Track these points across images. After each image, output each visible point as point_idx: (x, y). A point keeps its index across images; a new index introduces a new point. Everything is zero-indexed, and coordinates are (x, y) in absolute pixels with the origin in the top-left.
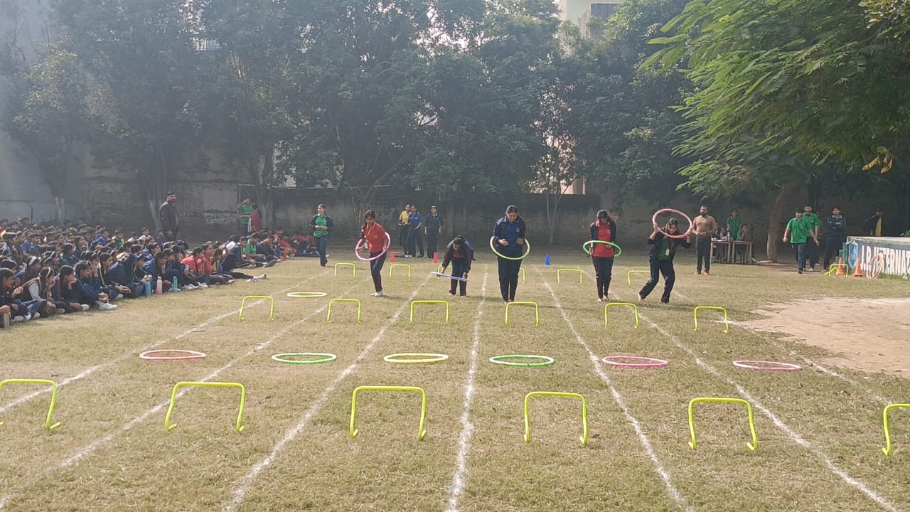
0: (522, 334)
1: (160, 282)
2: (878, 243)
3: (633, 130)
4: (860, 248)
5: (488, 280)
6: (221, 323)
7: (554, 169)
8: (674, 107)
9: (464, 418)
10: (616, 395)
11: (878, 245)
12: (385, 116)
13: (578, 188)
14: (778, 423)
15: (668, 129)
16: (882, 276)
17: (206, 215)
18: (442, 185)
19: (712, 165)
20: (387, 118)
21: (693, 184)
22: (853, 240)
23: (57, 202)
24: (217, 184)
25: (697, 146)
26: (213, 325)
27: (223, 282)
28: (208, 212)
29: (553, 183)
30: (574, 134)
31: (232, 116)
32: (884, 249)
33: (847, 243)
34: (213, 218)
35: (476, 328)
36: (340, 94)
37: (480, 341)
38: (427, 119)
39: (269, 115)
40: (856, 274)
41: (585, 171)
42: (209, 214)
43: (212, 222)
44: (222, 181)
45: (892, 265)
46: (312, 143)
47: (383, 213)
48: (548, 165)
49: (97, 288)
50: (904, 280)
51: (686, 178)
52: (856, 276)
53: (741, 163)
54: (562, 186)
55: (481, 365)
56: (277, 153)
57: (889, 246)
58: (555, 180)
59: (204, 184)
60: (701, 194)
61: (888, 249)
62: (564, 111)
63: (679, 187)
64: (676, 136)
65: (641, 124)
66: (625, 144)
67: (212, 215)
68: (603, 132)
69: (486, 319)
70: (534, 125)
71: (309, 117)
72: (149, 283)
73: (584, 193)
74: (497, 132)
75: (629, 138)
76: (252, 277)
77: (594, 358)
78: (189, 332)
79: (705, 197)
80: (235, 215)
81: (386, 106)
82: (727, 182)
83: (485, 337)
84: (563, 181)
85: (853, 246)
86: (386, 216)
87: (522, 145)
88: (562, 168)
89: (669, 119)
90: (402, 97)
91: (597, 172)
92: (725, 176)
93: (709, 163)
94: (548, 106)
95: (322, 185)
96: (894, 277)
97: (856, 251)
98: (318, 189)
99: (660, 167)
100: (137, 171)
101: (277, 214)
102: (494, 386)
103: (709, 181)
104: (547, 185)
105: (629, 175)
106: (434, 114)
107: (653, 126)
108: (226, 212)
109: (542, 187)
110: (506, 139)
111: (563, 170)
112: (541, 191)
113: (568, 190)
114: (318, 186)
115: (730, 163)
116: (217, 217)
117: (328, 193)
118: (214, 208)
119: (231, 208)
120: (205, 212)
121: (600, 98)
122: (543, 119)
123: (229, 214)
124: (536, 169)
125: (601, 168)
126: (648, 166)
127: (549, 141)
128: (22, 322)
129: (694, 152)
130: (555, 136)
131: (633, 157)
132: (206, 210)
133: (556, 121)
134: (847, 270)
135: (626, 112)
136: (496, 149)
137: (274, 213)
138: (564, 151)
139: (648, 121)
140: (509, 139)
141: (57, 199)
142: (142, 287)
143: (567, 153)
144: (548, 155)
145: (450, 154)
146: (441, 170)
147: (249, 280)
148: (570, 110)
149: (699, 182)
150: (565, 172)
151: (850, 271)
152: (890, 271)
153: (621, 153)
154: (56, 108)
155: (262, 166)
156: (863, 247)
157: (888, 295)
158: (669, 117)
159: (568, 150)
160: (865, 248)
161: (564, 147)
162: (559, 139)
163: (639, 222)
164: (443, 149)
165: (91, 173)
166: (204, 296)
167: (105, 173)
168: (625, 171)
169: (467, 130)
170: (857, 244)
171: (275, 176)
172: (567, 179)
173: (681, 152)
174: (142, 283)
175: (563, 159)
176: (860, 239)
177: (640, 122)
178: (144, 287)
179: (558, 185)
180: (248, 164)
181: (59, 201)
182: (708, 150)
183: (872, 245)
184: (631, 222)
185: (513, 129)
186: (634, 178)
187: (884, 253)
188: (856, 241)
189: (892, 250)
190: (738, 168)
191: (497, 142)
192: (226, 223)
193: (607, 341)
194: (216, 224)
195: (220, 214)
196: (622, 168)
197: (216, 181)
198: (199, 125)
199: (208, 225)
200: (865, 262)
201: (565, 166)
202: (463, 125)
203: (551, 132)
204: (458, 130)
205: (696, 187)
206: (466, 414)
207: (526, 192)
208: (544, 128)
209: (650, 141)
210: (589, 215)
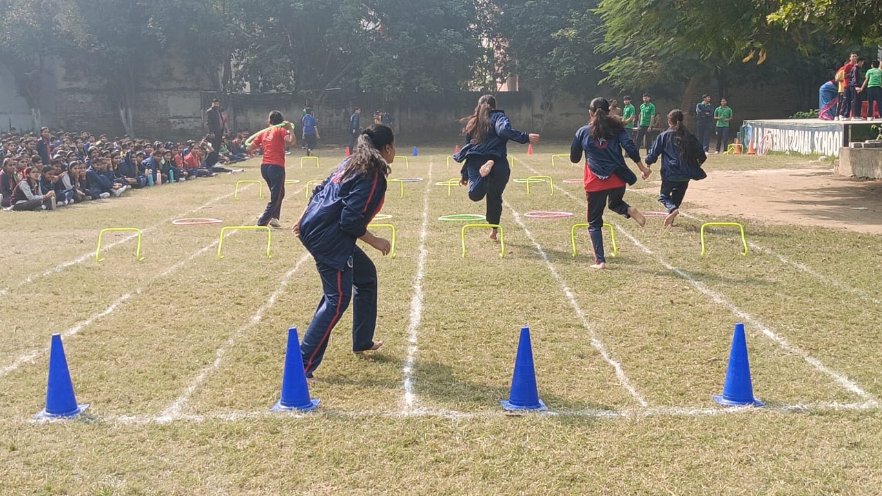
0: (462, 202)
1: (159, 175)
2: (767, 125)
3: (560, 31)
4: (753, 130)
5: (433, 167)
6: (222, 202)
7: (490, 68)
8: (593, 10)
9: (421, 247)
10: (528, 233)
11: (767, 126)
12: (334, 24)
13: (512, 85)
14: (637, 243)
15: (591, 29)
16: (770, 152)
17: (172, 120)
18: (388, 86)
19: (627, 61)
20: (335, 26)
21: (611, 79)
22: (749, 123)
23: (34, 113)
24: (180, 91)
25: (615, 45)
26: (217, 203)
27: (208, 175)
28: (174, 117)
29: (490, 81)
30: (506, 36)
31: (192, 29)
32: (771, 130)
33: (744, 126)
34: (179, 124)
35: (426, 200)
36: (292, 5)
37: (429, 207)
38: (371, 26)
39: (227, 27)
40: (749, 152)
41: (518, 70)
42: (175, 120)
43: (178, 127)
44: (184, 89)
45: (778, 143)
46: (268, 50)
47: (335, 115)
48: (485, 65)
49: (112, 180)
50: (787, 155)
51: (607, 74)
52: (749, 154)
53: (652, 59)
54: (498, 84)
55: (430, 221)
56: (233, 62)
57: (775, 127)
58: (492, 79)
59: (168, 92)
60: (620, 87)
61: (775, 130)
62: (497, 15)
63: (600, 82)
64: (598, 36)
65: (566, 25)
66: (553, 44)
67: (177, 120)
68: (533, 34)
69: (433, 194)
70: (470, 28)
71: (262, 27)
72: (151, 176)
73: (517, 90)
74: (436, 36)
75: (556, 39)
76: (231, 171)
77: (516, 214)
78: (200, 208)
79: (623, 90)
80: (199, 120)
81: (333, 15)
82: (641, 75)
83: (433, 205)
84: (498, 80)
85: (748, 128)
86: (338, 117)
87: (459, 47)
88: (497, 68)
89: (591, 20)
90: (348, 7)
91: (528, 70)
92: (640, 70)
93: (627, 58)
94: (482, 11)
95: (277, 89)
96: (779, 153)
97: (750, 132)
98: (273, 94)
99: (585, 64)
100: (105, 81)
101: (238, 118)
102: (441, 231)
103: (626, 75)
104: (484, 84)
105: (557, 72)
106: (378, 21)
107: (577, 27)
108: (191, 117)
109: (480, 85)
110: (445, 42)
111: (498, 70)
112: (479, 90)
113: (503, 88)
114: (274, 91)
115: (644, 58)
116: (183, 123)
117: (283, 97)
118: (179, 115)
119: (195, 114)
120: (171, 118)
121: (529, 2)
122: (478, 23)
123: (193, 119)
124: (474, 69)
125: (531, 67)
126: (573, 63)
127: (485, 43)
128: (63, 206)
129: (612, 50)
130: (490, 38)
131: (560, 56)
132: (171, 116)
133: (490, 24)
134: (743, 150)
135: (553, 14)
136: (436, 52)
137: (235, 117)
138: (499, 52)
139: (573, 22)
140: (447, 42)
141: (33, 110)
142: (145, 179)
143: (501, 53)
144: (485, 56)
145: (394, 57)
146: (387, 72)
147: (230, 173)
148: (502, 13)
149: (617, 77)
150: (500, 71)
151: (745, 150)
152: (776, 148)
153: (549, 53)
154: (32, 26)
155: (221, 74)
156: (756, 129)
157: (768, 167)
158: (591, 18)
159: (502, 50)
160: (758, 129)
161: (498, 48)
162: (493, 41)
163: (567, 115)
164: (388, 53)
165: (64, 85)
166: (197, 185)
167: (75, 85)
168: (553, 68)
169: (409, 35)
170: (751, 127)
171: (234, 82)
172: (502, 77)
173: (602, 50)
174: (145, 176)
175: (498, 58)
176: (753, 122)
177: (566, 23)
178: (147, 179)
179: (494, 83)
180: (209, 73)
181: (36, 112)
182: (625, 47)
183: (763, 127)
184: (561, 115)
185: (451, 33)
186: (561, 76)
187: (772, 133)
188: (751, 124)
189: (778, 130)
190: (651, 63)
191: (437, 45)
192: (191, 128)
193: (528, 204)
194: (182, 130)
195: (185, 120)
196: (551, 66)
197: (179, 89)
198: (163, 38)
199: (175, 130)
200: (757, 142)
201: (499, 65)
202: (405, 31)
203: (486, 35)
204: (401, 35)
205: (614, 82)
206: (422, 246)
207: (464, 91)
208: (480, 31)
209: (575, 40)
210: (522, 110)
